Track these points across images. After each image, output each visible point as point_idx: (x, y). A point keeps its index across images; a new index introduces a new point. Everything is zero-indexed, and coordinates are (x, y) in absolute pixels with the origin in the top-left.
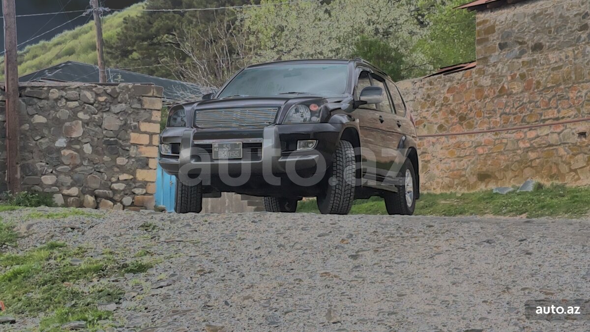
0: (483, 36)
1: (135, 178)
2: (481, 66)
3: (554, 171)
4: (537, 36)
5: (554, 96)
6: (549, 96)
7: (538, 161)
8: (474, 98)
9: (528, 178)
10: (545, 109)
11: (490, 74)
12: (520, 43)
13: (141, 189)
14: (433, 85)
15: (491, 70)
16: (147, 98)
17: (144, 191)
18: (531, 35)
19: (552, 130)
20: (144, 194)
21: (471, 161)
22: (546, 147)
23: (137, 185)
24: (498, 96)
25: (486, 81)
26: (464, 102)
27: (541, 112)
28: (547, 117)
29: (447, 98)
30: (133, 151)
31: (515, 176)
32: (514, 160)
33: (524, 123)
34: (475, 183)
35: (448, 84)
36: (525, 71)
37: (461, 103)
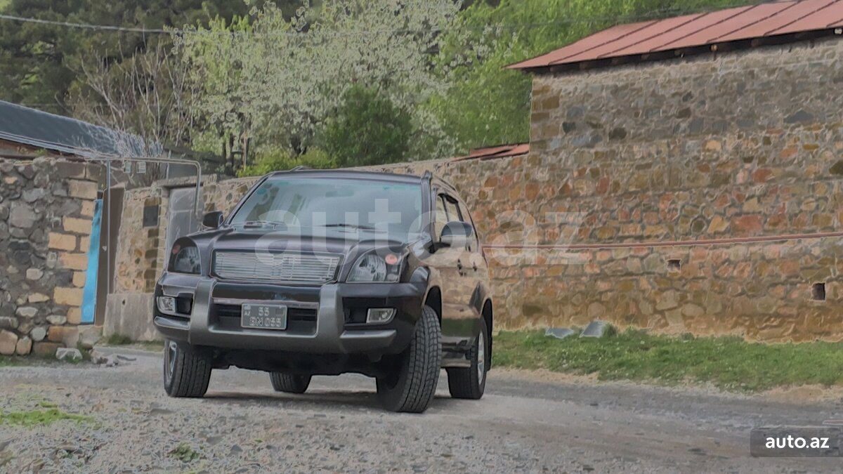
0: (541, 111)
1: (51, 300)
2: (536, 153)
3: (633, 310)
4: (619, 118)
5: (638, 205)
6: (631, 205)
7: (610, 294)
8: (524, 197)
9: (594, 317)
10: (624, 223)
11: (549, 165)
12: (594, 126)
13: (59, 317)
14: (465, 172)
15: (550, 159)
16: (77, 181)
17: (64, 320)
18: (610, 116)
19: (632, 253)
20: (64, 325)
21: (515, 286)
22: (623, 276)
23: (54, 310)
24: (559, 198)
25: (542, 175)
26: (508, 201)
27: (618, 225)
28: (627, 234)
29: (484, 193)
30: (51, 260)
31: (577, 314)
32: (577, 290)
33: (593, 240)
34: (519, 318)
35: (487, 174)
36: (598, 166)
37: (504, 203)
